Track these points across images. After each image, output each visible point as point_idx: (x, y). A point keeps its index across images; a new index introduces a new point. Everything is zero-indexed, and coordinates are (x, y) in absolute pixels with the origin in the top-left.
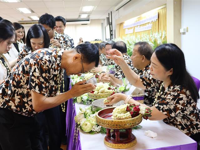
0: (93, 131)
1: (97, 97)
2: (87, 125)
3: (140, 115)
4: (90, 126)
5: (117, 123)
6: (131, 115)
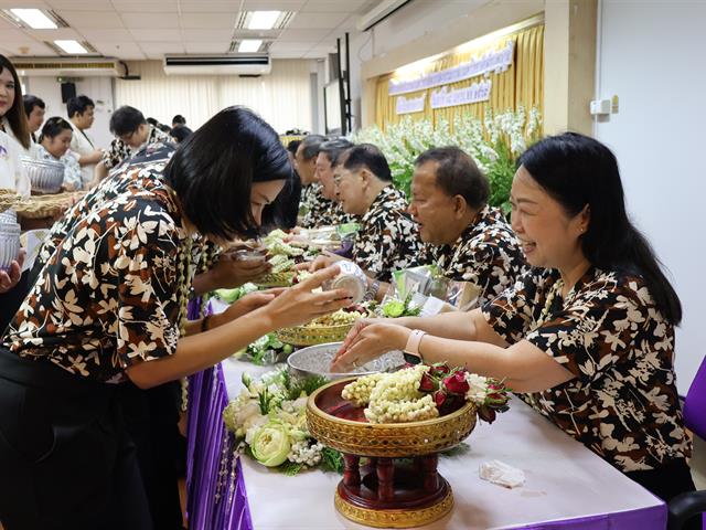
0: (292, 460)
1: (303, 337)
2: (270, 439)
3: (470, 405)
4: (283, 445)
5: (387, 434)
6: (437, 407)
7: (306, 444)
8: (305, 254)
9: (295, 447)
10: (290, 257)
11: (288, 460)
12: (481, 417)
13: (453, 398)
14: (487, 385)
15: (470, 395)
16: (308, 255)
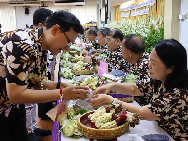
0: (75, 135)
2: (69, 128)
3: (127, 123)
4: (72, 130)
5: (100, 132)
6: (117, 124)
9: (76, 131)
10: (84, 66)
12: (131, 126)
13: (122, 121)
14: (133, 116)
15: (127, 120)
16: (89, 65)
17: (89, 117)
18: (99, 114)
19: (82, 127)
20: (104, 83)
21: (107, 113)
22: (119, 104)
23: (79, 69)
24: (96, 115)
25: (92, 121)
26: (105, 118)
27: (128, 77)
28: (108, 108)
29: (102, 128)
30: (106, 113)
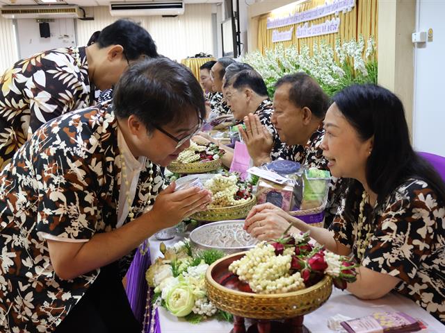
2: (179, 296)
3: (328, 277)
4: (189, 301)
5: (264, 302)
6: (304, 282)
7: (205, 300)
8: (207, 150)
9: (198, 303)
10: (197, 152)
11: (192, 312)
12: (336, 286)
13: (316, 273)
15: (328, 271)
16: (210, 150)
17: (230, 267)
18: (258, 259)
19: (221, 291)
20: (251, 190)
21: (277, 255)
22: (303, 236)
23: (185, 159)
24: (250, 262)
25: (240, 278)
26: (274, 266)
27: (309, 175)
28: (278, 243)
29: (270, 292)
30: (274, 256)
